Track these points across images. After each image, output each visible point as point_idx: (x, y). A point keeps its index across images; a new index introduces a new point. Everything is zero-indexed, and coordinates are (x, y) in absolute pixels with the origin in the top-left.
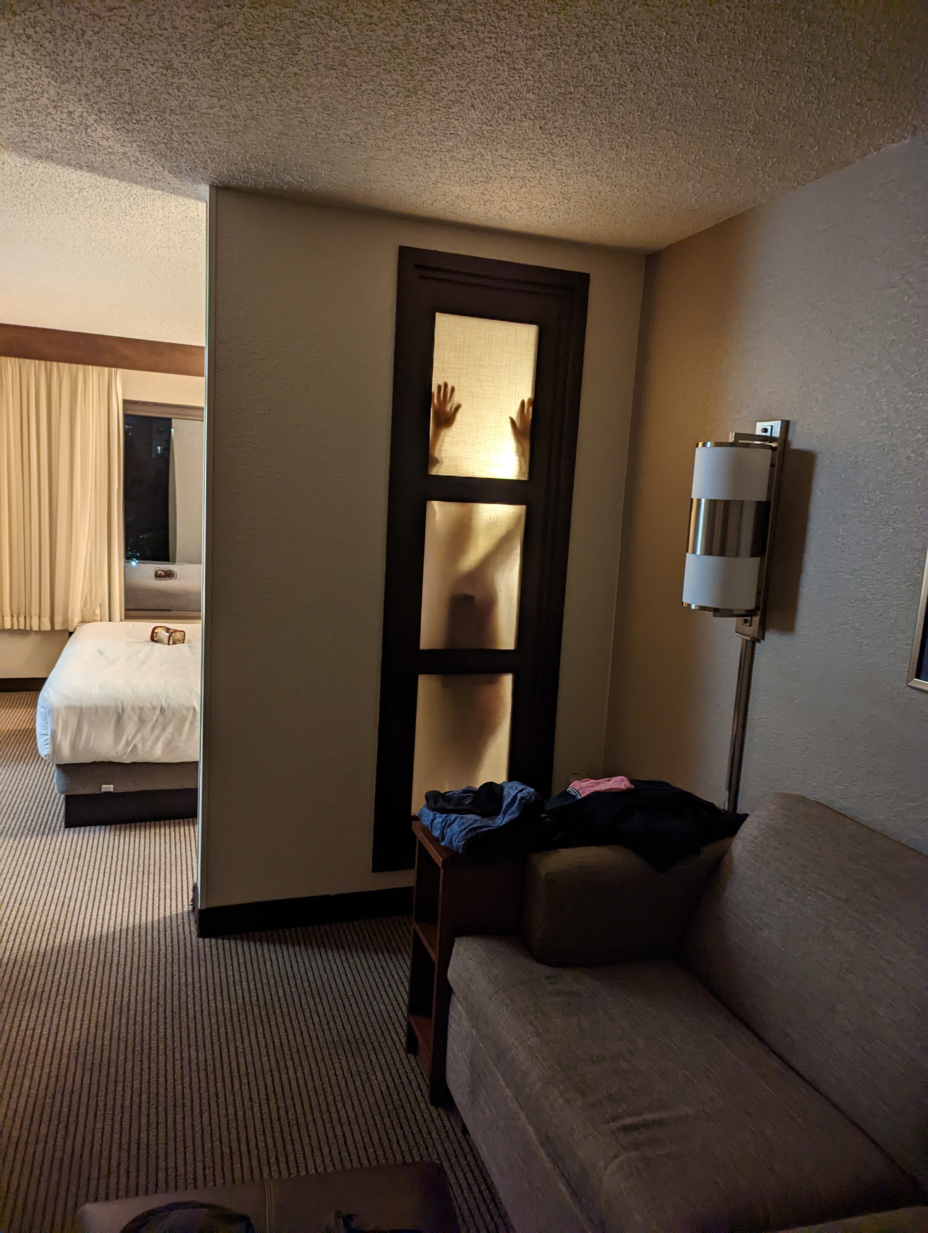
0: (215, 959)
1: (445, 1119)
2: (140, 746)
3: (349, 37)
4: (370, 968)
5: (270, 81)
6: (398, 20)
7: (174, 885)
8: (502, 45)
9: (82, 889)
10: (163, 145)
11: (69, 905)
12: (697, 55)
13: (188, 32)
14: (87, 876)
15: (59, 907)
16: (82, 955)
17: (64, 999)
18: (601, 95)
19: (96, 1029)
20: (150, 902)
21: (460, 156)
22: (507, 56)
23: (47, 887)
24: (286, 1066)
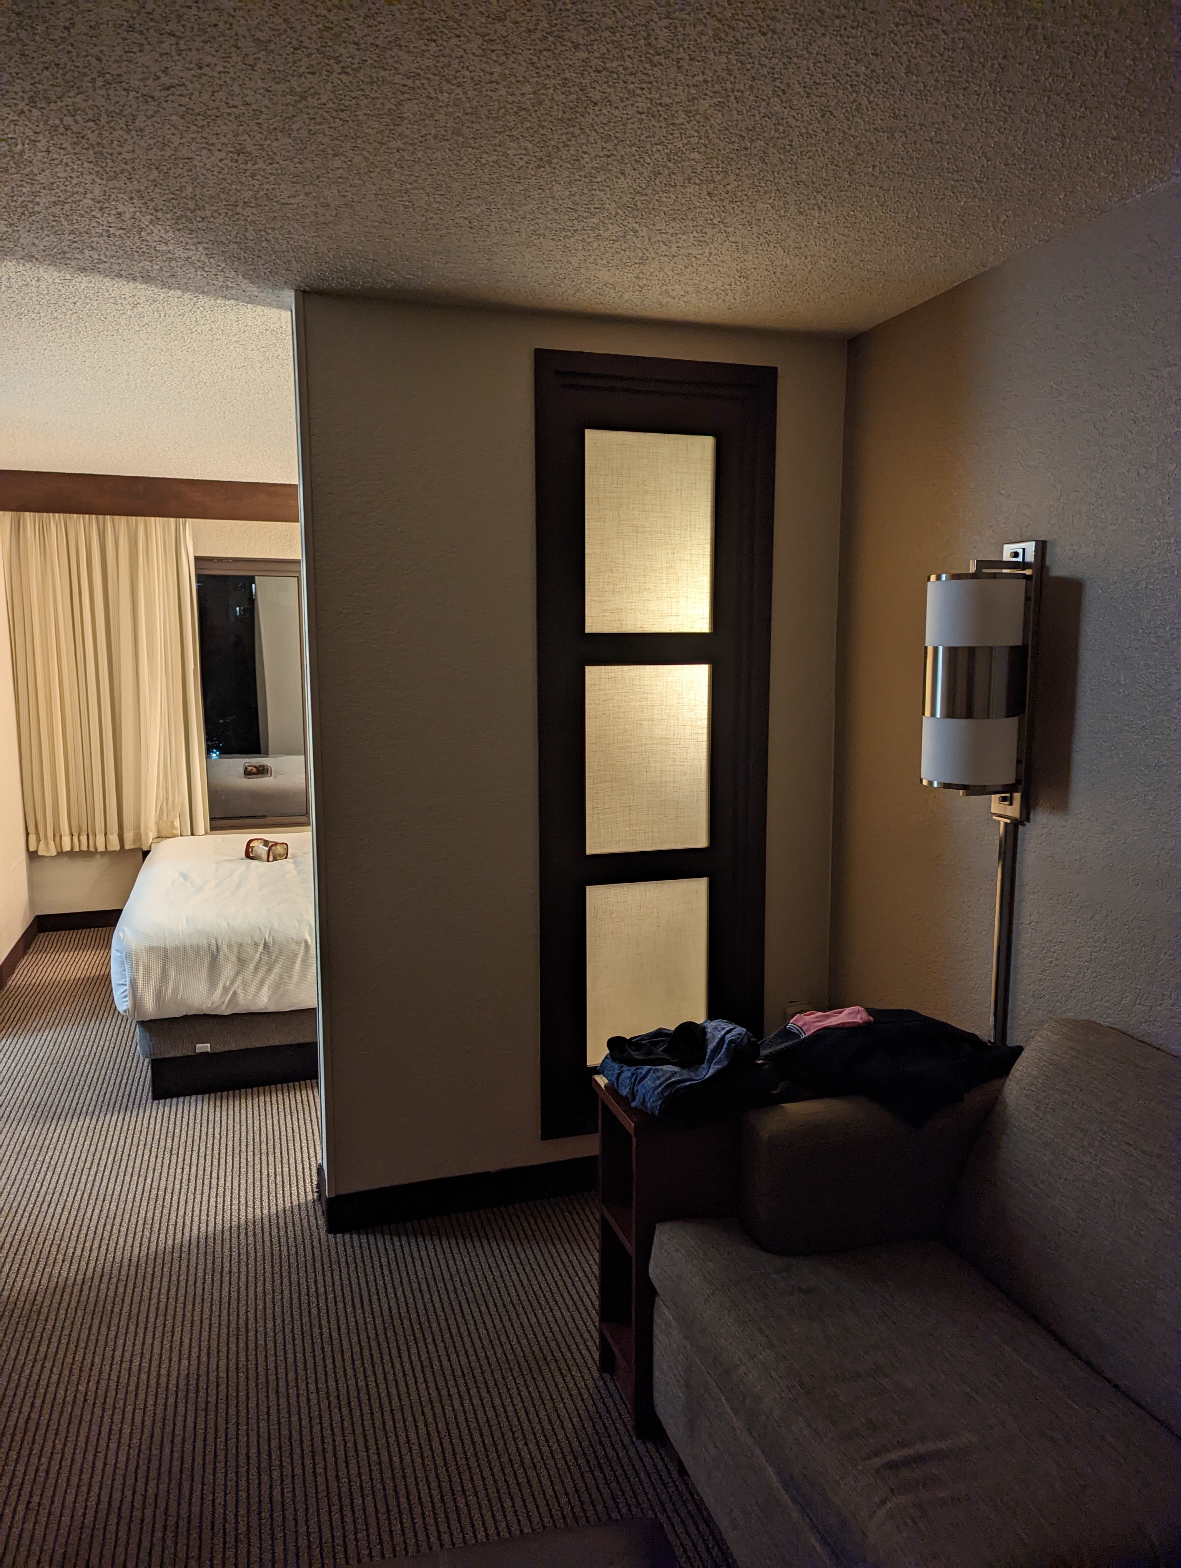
0: (350, 1259)
1: (656, 1456)
2: (240, 992)
3: (464, 99)
4: (546, 1264)
5: (366, 159)
6: (526, 74)
7: (293, 1168)
8: (658, 96)
9: (178, 1177)
10: (236, 246)
11: (164, 1199)
12: (906, 91)
13: (264, 109)
14: (184, 1160)
15: (152, 1203)
16: (184, 1263)
17: (165, 1320)
18: (785, 148)
19: (209, 1358)
20: (265, 1189)
21: (607, 234)
22: (663, 109)
23: (135, 1178)
24: (449, 1395)
